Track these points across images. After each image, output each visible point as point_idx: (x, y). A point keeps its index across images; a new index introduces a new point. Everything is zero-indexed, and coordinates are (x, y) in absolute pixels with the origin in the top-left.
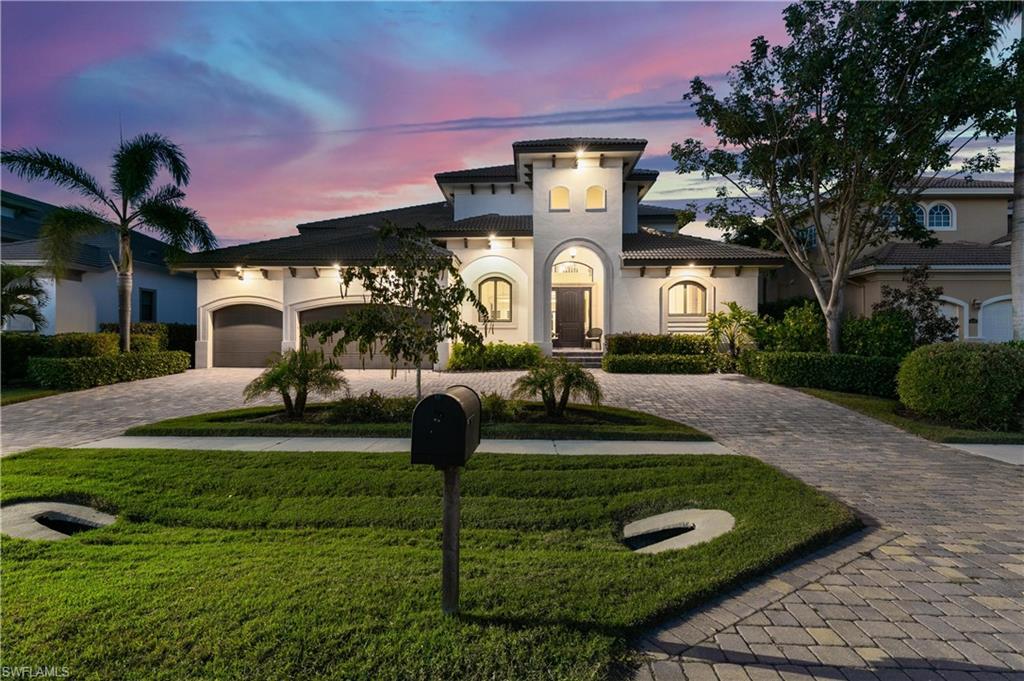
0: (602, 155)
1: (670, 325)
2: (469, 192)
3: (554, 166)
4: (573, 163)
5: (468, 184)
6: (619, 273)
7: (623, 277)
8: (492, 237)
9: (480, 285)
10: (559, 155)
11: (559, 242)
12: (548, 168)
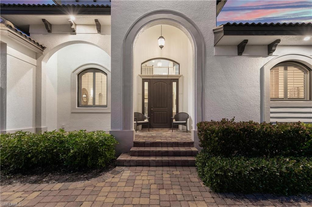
1: (272, 110)
6: (212, 51)
7: (217, 56)
9: (80, 75)
11: (141, 15)
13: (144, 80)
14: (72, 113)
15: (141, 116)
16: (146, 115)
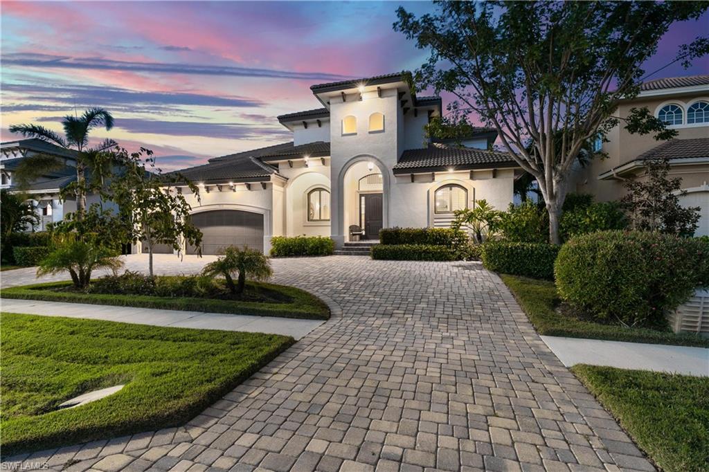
0: (379, 88)
1: (435, 220)
2: (303, 127)
3: (344, 101)
4: (359, 97)
5: (301, 121)
6: (393, 180)
7: (398, 183)
8: (306, 158)
9: (309, 194)
10: (346, 91)
11: (349, 159)
12: (341, 103)
13: (361, 196)
14: (305, 226)
15: (358, 229)
16: (363, 227)
